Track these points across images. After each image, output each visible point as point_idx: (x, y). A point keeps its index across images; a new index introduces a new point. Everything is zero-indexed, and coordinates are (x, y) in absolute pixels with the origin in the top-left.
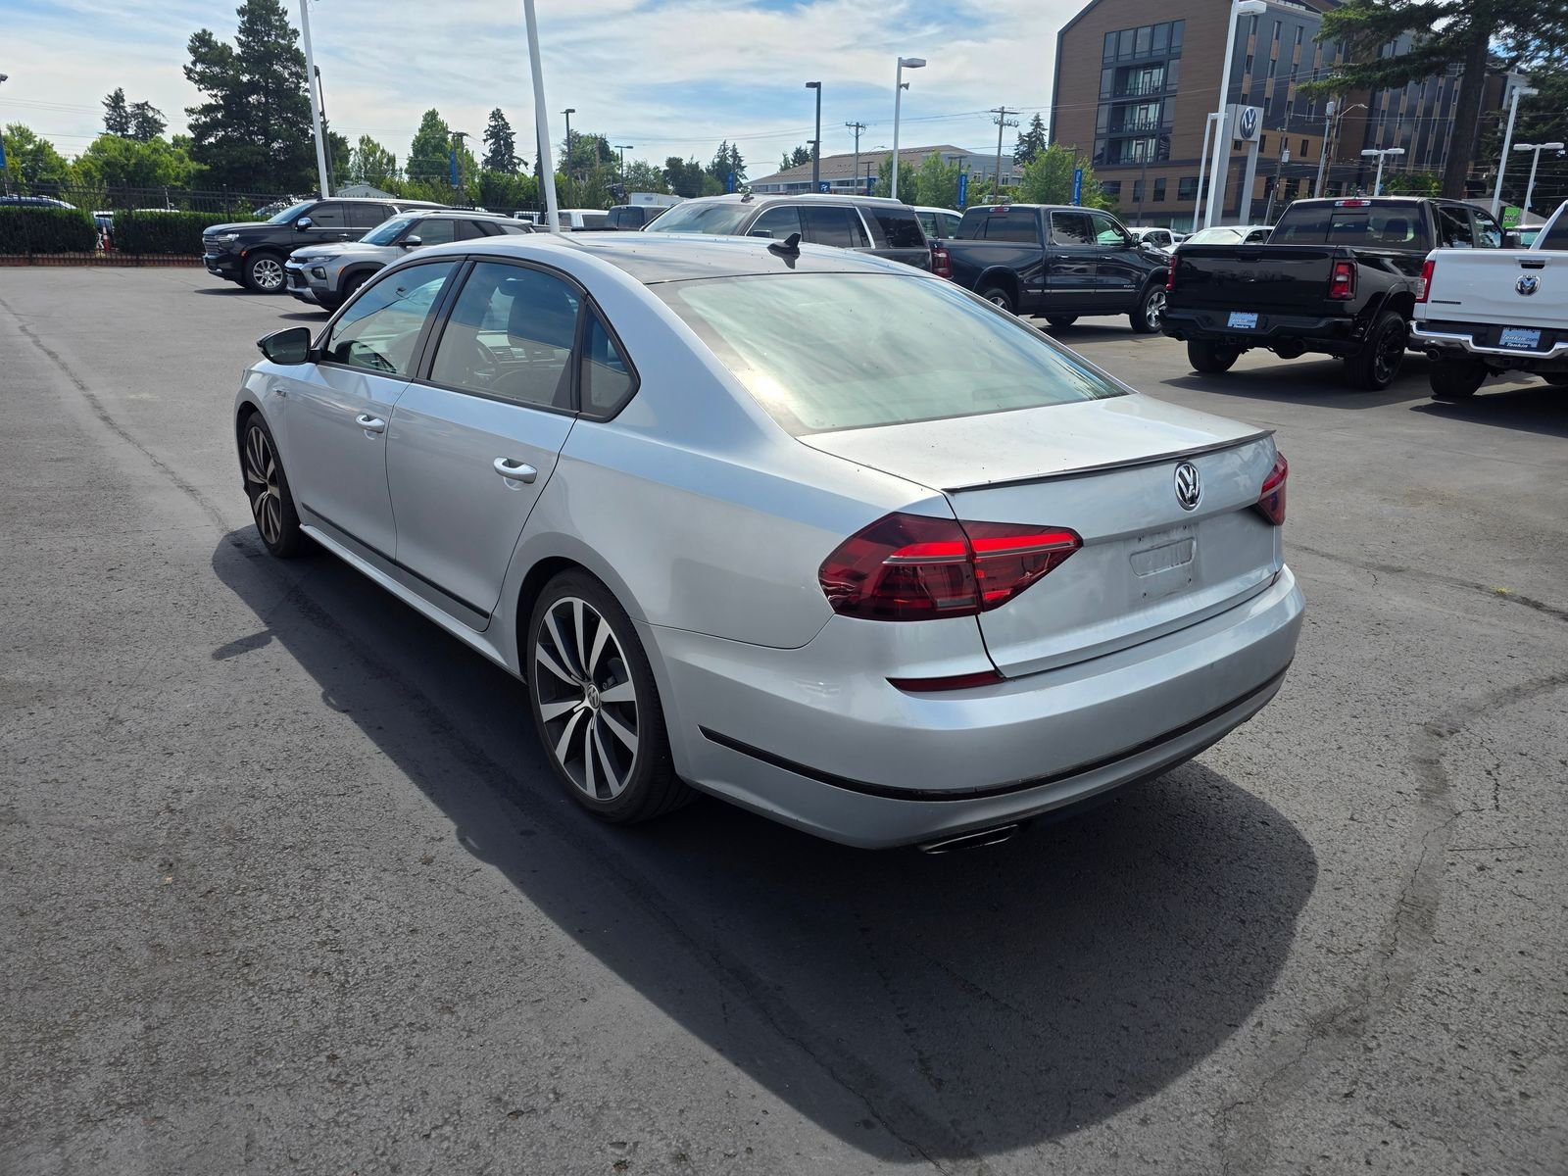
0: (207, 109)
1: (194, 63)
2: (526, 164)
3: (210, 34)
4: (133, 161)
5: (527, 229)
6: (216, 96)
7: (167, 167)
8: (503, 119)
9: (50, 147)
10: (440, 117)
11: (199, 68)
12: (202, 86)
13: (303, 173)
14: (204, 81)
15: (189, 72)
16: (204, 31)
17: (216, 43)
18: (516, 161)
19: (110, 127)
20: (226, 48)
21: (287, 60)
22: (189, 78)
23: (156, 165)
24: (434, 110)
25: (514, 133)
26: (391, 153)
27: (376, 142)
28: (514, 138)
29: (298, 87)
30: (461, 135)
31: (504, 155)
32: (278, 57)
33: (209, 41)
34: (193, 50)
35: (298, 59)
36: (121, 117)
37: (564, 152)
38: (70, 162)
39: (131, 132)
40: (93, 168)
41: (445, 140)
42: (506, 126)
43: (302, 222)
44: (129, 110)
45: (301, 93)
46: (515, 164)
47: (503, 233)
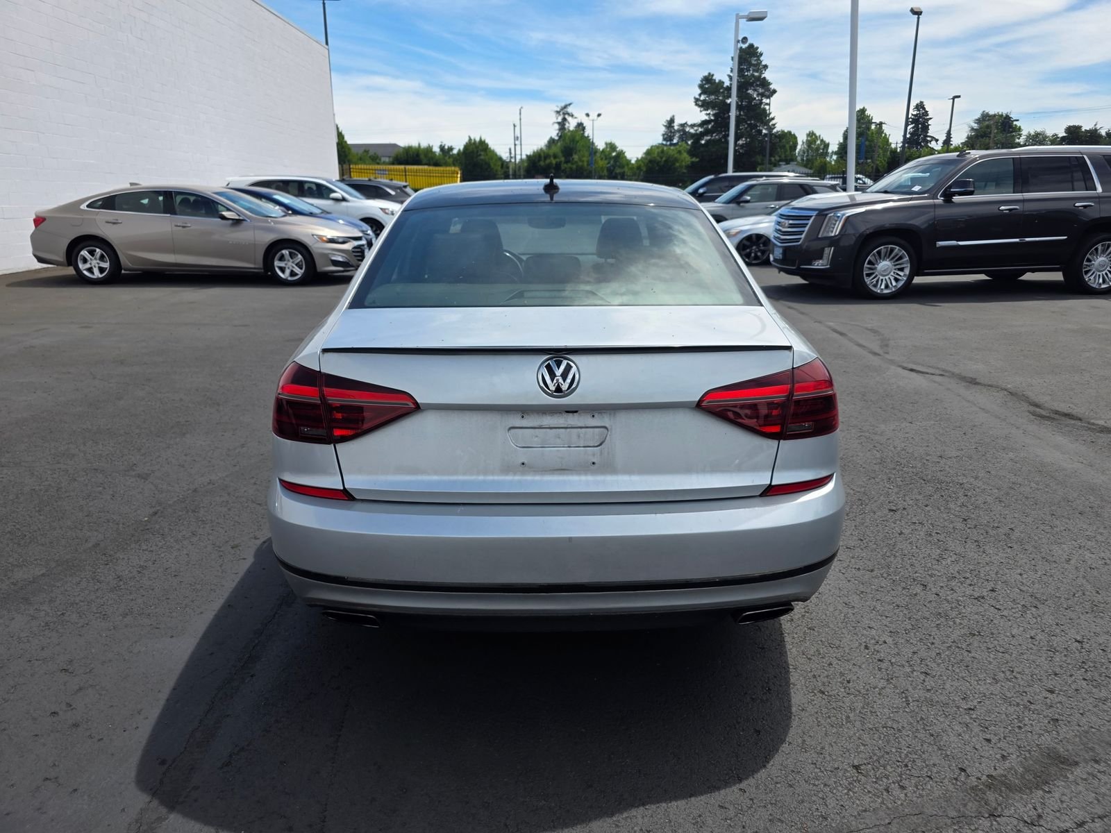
0: (704, 123)
1: (700, 95)
2: (937, 140)
3: (713, 75)
4: (664, 159)
5: (833, 188)
6: (709, 114)
7: (682, 161)
8: (924, 109)
9: (624, 153)
10: (867, 113)
11: (702, 98)
12: (702, 109)
13: (753, 159)
14: (704, 105)
15: (697, 100)
16: (709, 74)
17: (715, 80)
18: (929, 139)
19: (664, 139)
20: (721, 83)
21: (757, 86)
22: (696, 105)
23: (676, 160)
24: (864, 108)
25: (931, 118)
26: (827, 142)
27: (818, 135)
28: (930, 122)
29: (761, 103)
30: (881, 124)
31: (920, 135)
32: (751, 85)
33: (712, 79)
34: (701, 86)
35: (765, 84)
36: (671, 132)
37: (973, 129)
38: (633, 162)
39: (675, 141)
40: (642, 164)
41: (869, 128)
42: (926, 113)
43: (701, 191)
44: (676, 128)
45: (762, 106)
46: (927, 141)
47: (815, 192)
